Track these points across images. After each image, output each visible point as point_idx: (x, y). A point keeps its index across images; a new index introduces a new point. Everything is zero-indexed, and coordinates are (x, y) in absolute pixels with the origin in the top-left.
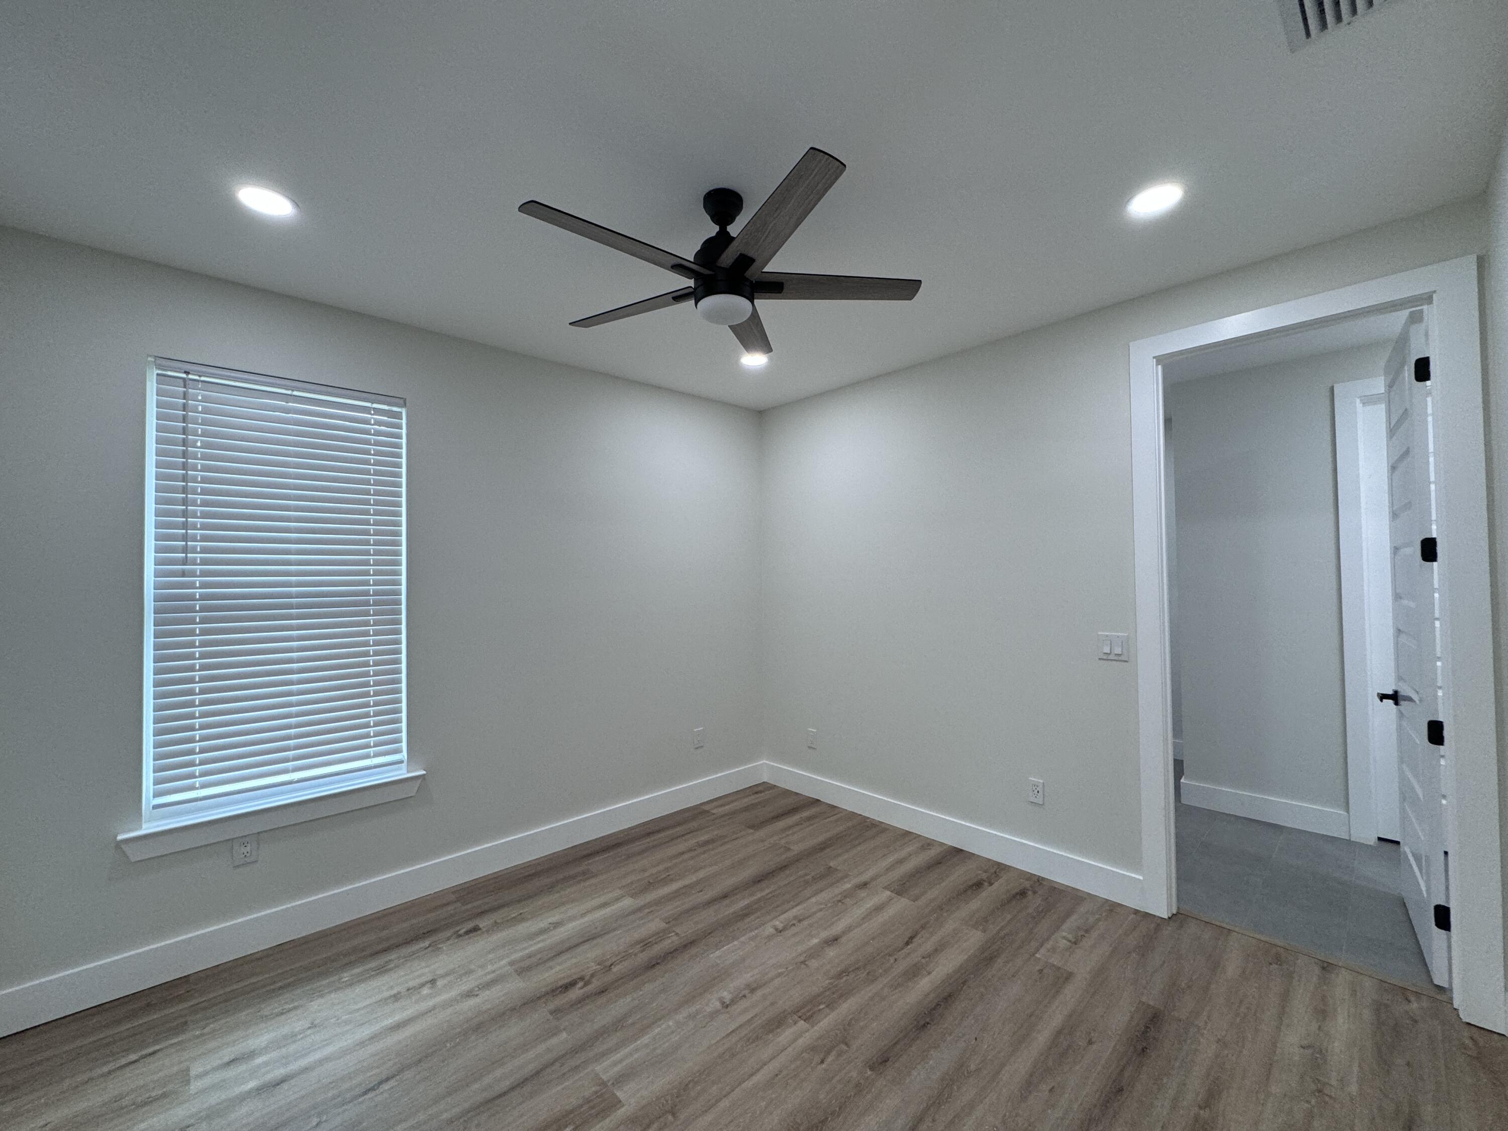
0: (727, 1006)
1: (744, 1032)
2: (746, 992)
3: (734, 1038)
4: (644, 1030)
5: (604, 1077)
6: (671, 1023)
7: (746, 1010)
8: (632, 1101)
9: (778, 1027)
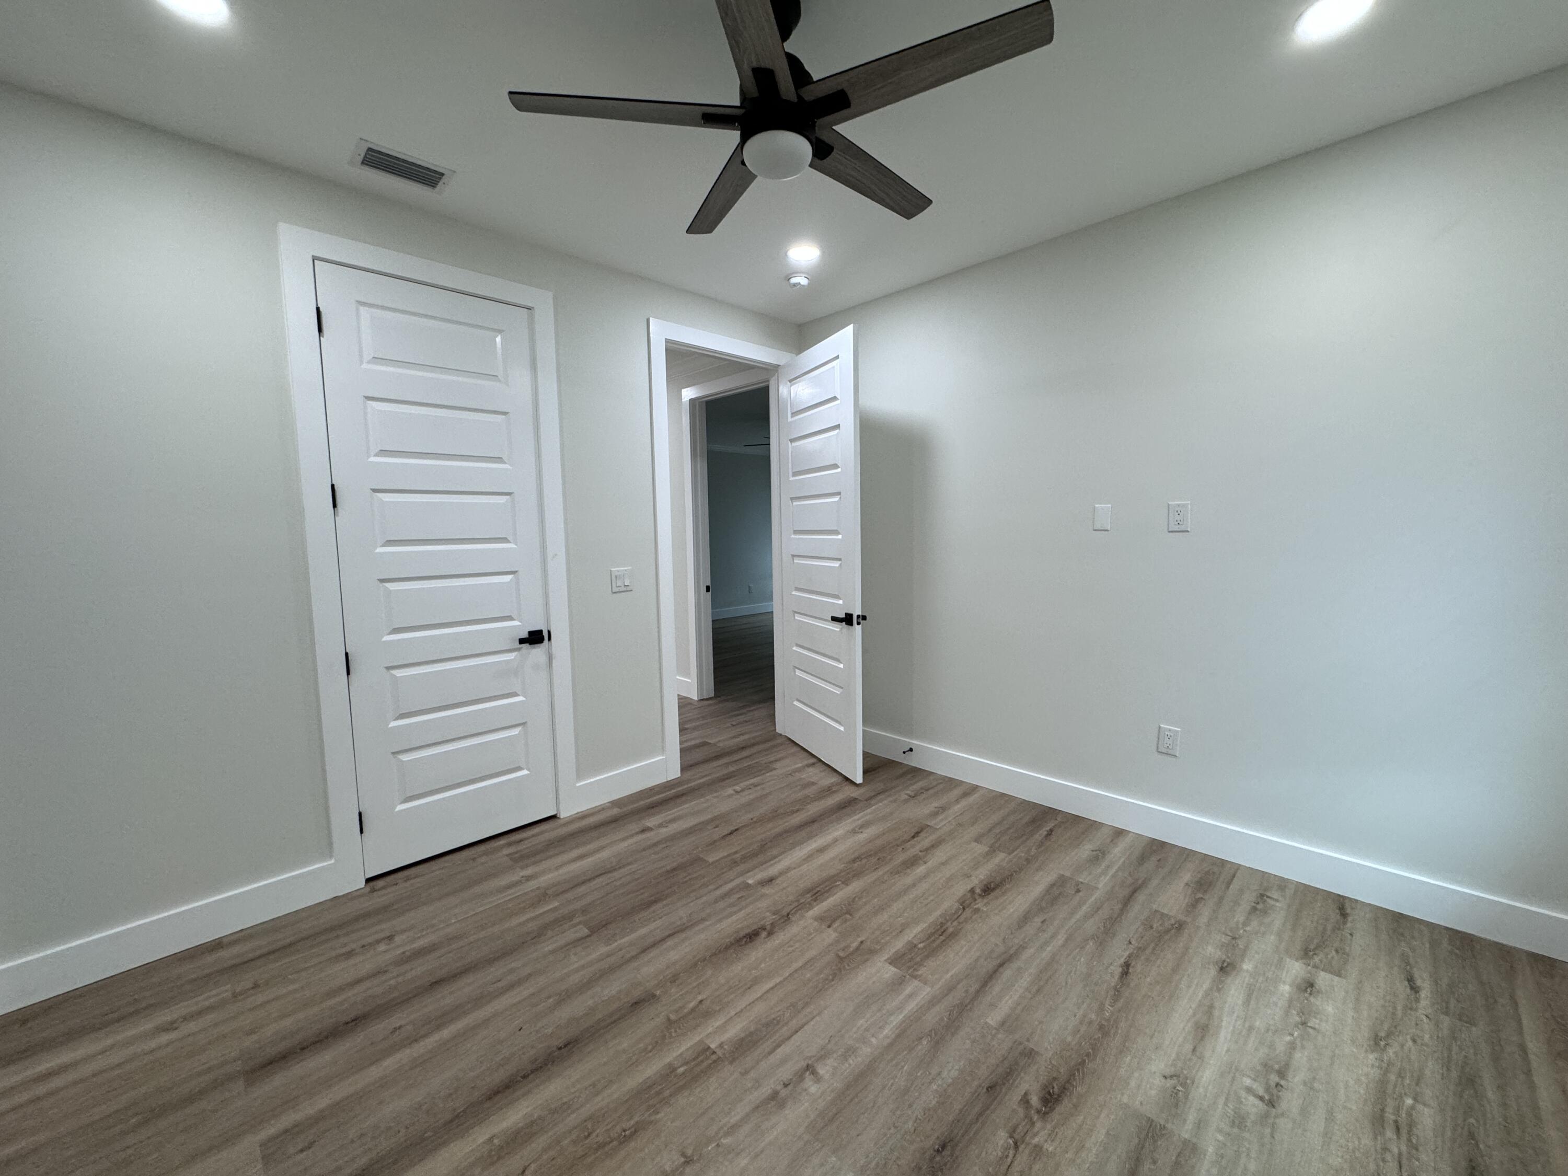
0: (808, 1067)
1: (785, 1031)
2: (784, 1093)
3: (794, 1023)
4: (901, 1033)
5: (916, 983)
6: (874, 1040)
7: (784, 1061)
8: (879, 964)
9: (742, 1040)
